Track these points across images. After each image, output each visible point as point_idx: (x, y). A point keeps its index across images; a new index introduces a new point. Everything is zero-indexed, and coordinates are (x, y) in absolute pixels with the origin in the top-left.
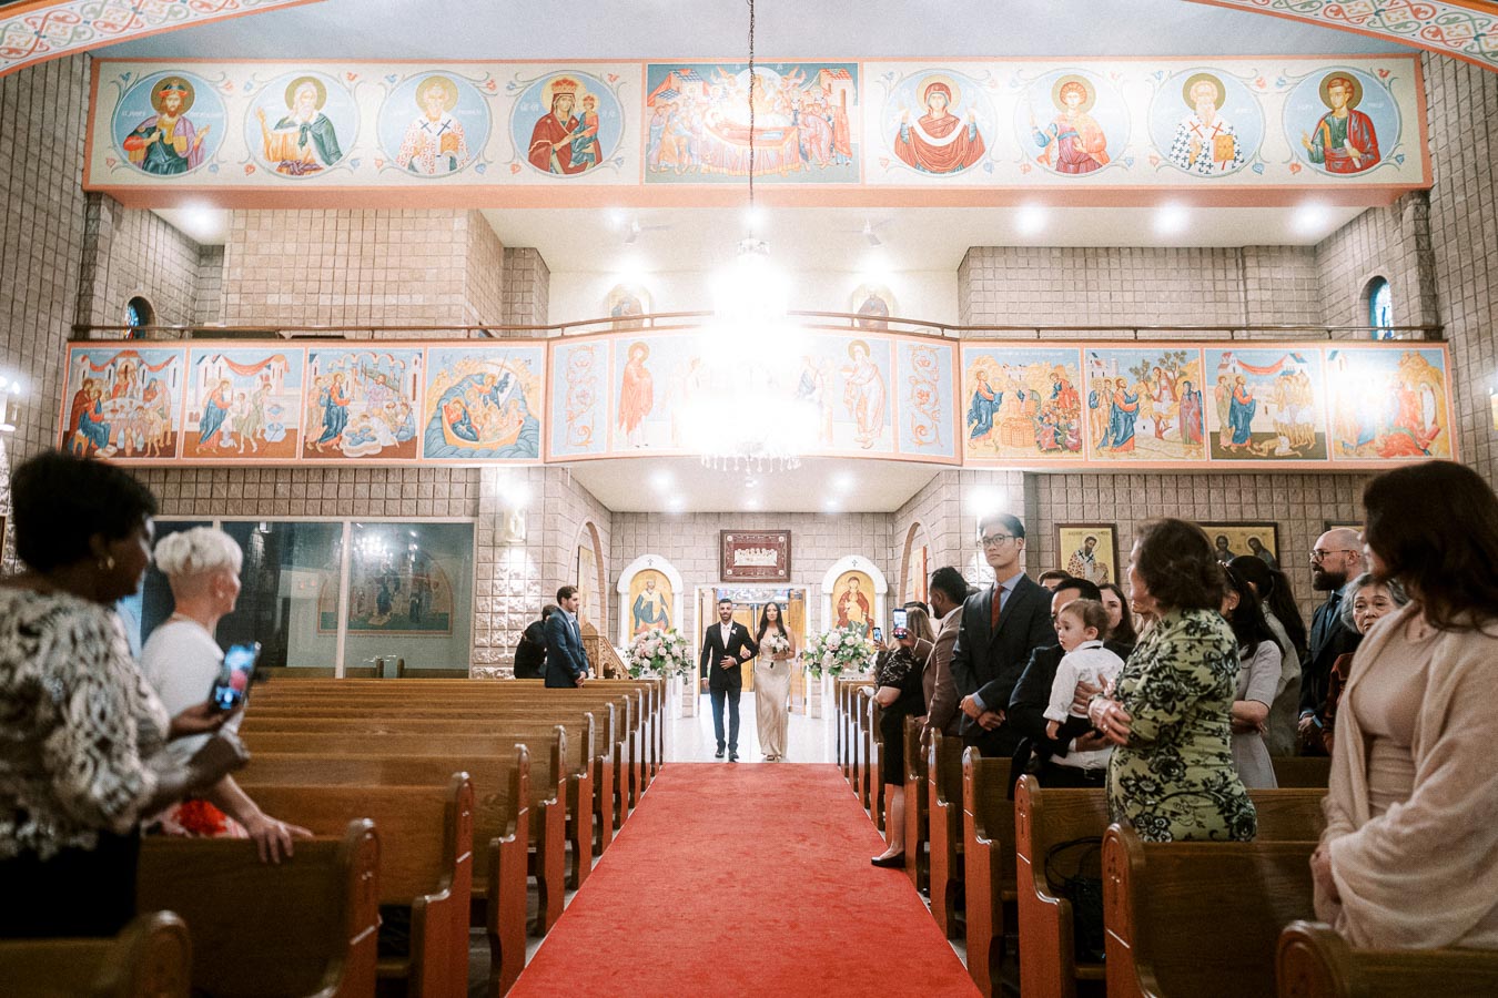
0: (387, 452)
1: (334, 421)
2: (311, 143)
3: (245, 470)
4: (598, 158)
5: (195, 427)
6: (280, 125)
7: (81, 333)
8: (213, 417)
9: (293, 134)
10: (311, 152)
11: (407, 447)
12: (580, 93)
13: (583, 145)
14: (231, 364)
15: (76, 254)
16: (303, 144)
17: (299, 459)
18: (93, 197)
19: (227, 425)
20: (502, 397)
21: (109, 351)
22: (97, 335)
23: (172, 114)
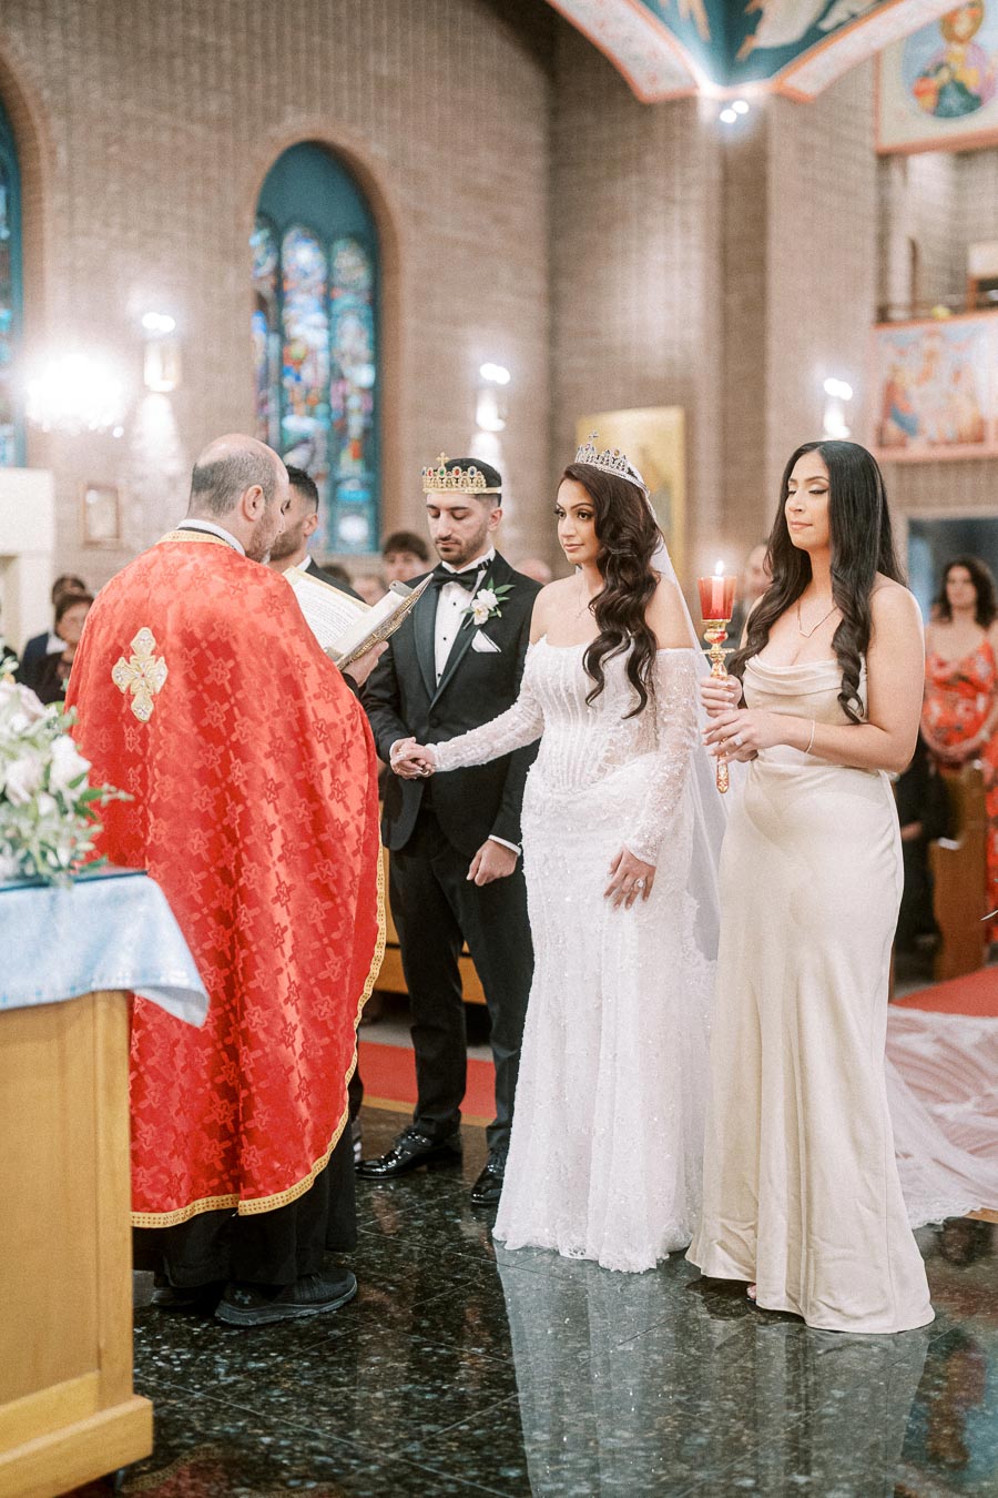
7: (883, 316)
15: (871, 229)
18: (885, 158)
21: (914, 331)
22: (897, 314)
23: (961, 41)
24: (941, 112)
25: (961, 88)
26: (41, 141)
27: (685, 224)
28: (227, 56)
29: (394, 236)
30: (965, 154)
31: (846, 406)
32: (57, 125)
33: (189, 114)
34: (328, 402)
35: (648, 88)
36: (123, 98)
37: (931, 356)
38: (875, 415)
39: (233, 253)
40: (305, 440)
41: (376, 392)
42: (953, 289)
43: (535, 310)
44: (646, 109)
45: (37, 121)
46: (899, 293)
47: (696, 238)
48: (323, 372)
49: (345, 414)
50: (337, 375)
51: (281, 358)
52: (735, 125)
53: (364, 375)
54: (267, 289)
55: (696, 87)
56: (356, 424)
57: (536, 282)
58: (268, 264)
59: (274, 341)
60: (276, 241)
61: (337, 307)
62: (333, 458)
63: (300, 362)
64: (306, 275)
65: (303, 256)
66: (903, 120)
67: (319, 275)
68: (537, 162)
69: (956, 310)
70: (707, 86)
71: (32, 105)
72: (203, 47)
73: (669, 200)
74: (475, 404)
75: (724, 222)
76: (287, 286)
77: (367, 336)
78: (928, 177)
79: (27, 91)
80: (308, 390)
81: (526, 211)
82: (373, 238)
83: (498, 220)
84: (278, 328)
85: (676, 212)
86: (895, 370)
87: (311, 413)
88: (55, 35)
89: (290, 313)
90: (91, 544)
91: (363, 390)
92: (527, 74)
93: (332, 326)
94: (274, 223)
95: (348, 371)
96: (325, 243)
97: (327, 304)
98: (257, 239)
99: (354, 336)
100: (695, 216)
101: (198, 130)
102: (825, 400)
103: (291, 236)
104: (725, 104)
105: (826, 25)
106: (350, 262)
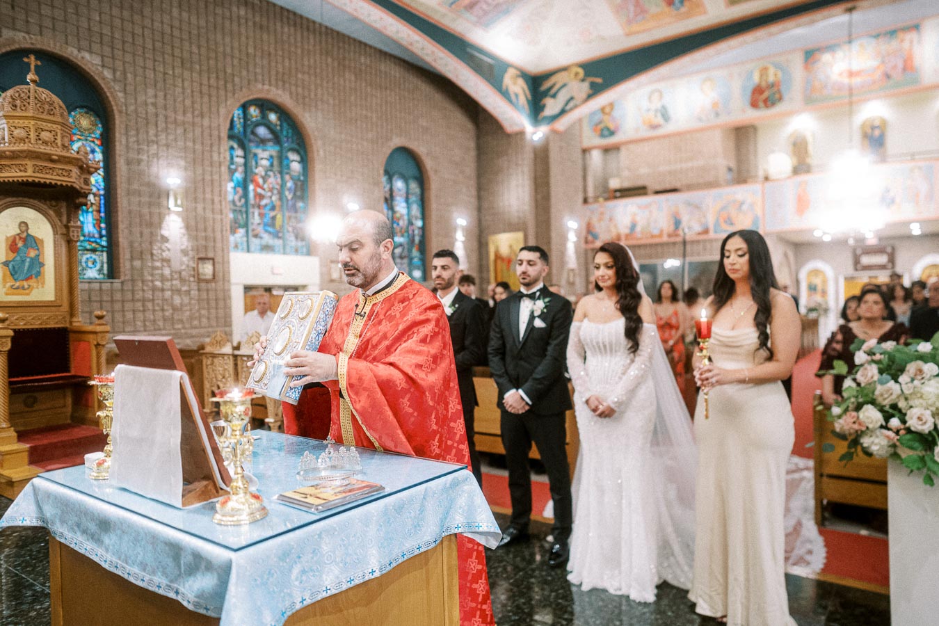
0: (699, 234)
1: (677, 223)
2: (659, 115)
3: (645, 246)
4: (780, 99)
5: (627, 231)
6: (648, 110)
7: (585, 201)
8: (633, 226)
9: (652, 114)
10: (660, 120)
11: (706, 231)
12: (771, 71)
13: (774, 94)
14: (639, 207)
15: (580, 173)
16: (656, 116)
17: (665, 239)
18: (584, 151)
19: (638, 229)
20: (745, 207)
21: (595, 206)
22: (590, 200)
23: (607, 114)
24: (602, 136)
25: (608, 129)
26: (315, 148)
27: (523, 172)
28: (374, 120)
29: (428, 178)
30: (606, 150)
31: (576, 231)
32: (320, 143)
33: (362, 139)
34: (408, 232)
35: (509, 128)
36: (341, 133)
37: (602, 214)
38: (584, 233)
39: (377, 184)
40: (401, 245)
41: (423, 229)
42: (604, 192)
43: (474, 201)
44: (509, 136)
45: (313, 141)
46: (591, 193)
47: (526, 177)
48: (406, 222)
49: (414, 236)
50: (411, 223)
51: (393, 218)
52: (538, 141)
53: (419, 223)
54: (388, 196)
55: (524, 127)
56: (417, 239)
57: (474, 192)
58: (388, 187)
59: (390, 213)
60: (390, 180)
61: (410, 201)
62: (410, 251)
63: (399, 219)
64: (400, 190)
65: (399, 184)
66: (590, 139)
67: (404, 191)
68: (473, 153)
69: (607, 199)
70: (529, 128)
71: (312, 137)
72: (366, 117)
73: (517, 165)
74: (455, 232)
75: (535, 171)
76: (394, 194)
77: (420, 209)
78: (596, 157)
79: (310, 132)
80: (401, 228)
81: (470, 169)
82: (421, 178)
83: (462, 172)
84: (391, 208)
85: (520, 169)
86: (590, 218)
87: (402, 236)
88: (320, 114)
89: (395, 203)
90: (332, 281)
91: (419, 228)
92: (470, 126)
93: (409, 207)
94: (389, 175)
95: (414, 222)
96: (405, 179)
97: (407, 200)
98: (384, 179)
99: (416, 210)
100: (526, 169)
101: (365, 143)
102: (568, 230)
103: (395, 178)
104: (534, 133)
105: (568, 108)
106: (414, 186)
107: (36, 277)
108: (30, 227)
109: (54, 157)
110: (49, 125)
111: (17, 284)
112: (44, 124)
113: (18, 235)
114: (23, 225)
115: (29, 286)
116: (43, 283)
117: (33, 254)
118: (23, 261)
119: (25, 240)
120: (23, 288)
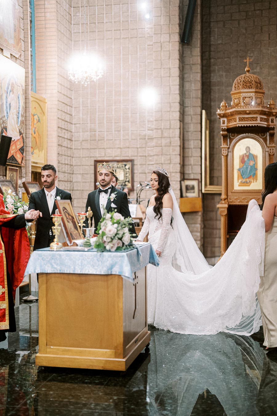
107: (253, 176)
108: (251, 149)
109: (248, 112)
110: (249, 94)
111: (244, 180)
112: (246, 94)
113: (245, 154)
114: (247, 148)
115: (250, 181)
116: (256, 180)
117: (252, 163)
118: (247, 168)
119: (248, 156)
120: (247, 183)
